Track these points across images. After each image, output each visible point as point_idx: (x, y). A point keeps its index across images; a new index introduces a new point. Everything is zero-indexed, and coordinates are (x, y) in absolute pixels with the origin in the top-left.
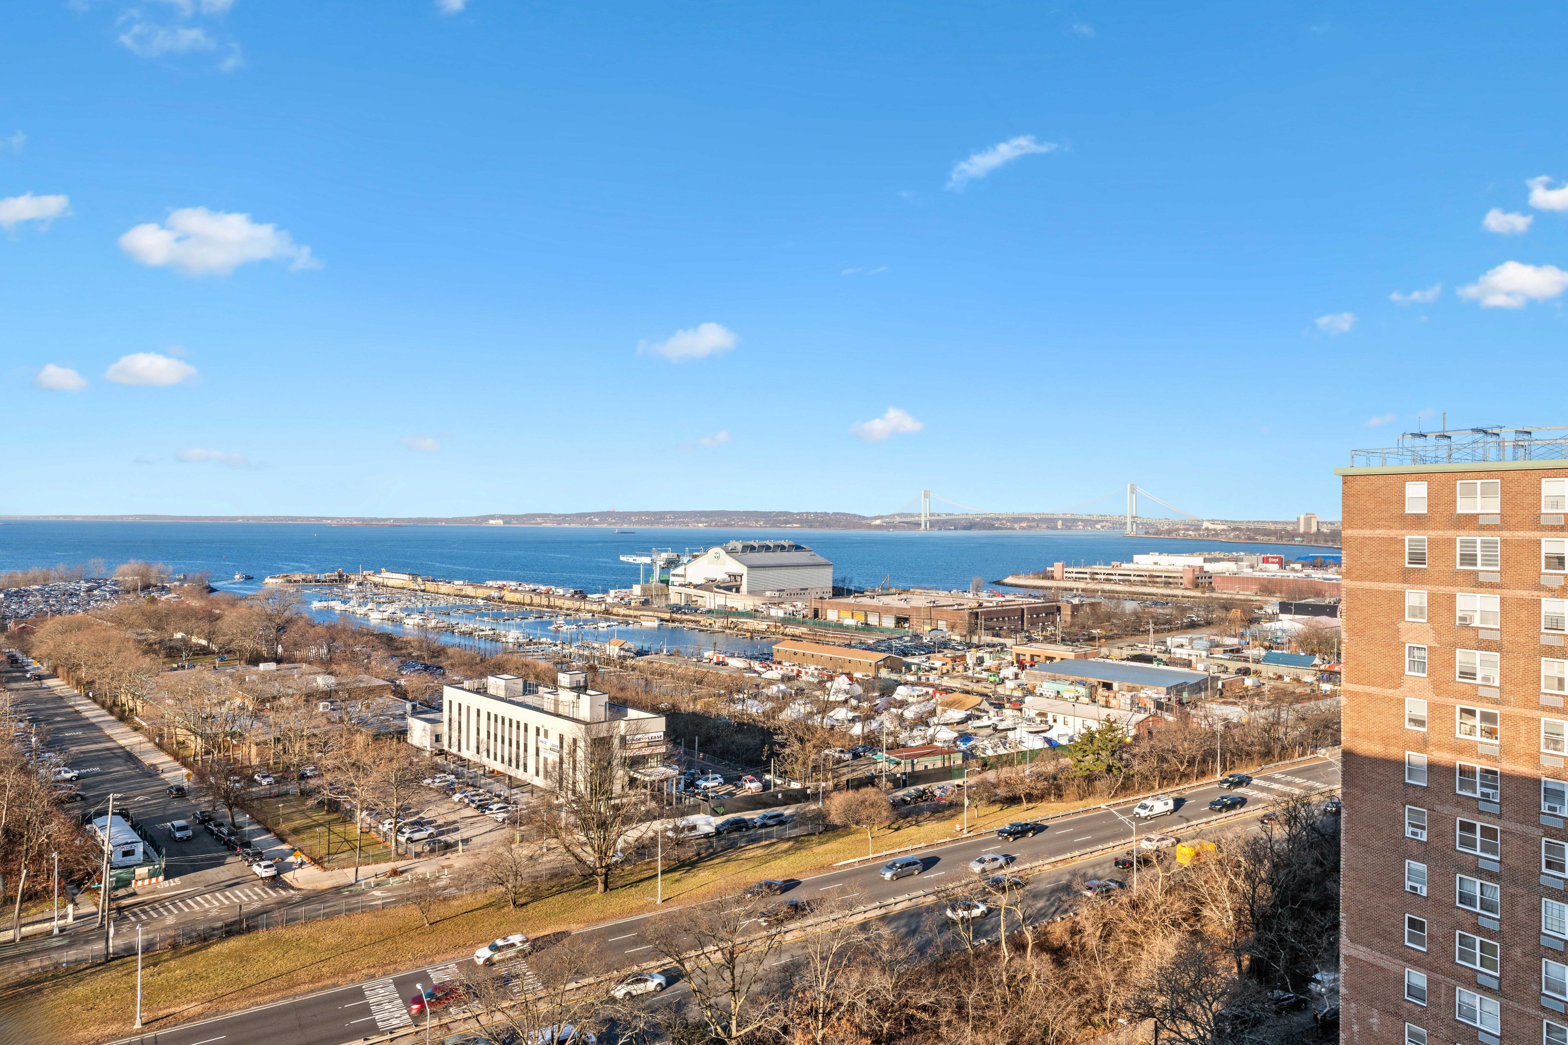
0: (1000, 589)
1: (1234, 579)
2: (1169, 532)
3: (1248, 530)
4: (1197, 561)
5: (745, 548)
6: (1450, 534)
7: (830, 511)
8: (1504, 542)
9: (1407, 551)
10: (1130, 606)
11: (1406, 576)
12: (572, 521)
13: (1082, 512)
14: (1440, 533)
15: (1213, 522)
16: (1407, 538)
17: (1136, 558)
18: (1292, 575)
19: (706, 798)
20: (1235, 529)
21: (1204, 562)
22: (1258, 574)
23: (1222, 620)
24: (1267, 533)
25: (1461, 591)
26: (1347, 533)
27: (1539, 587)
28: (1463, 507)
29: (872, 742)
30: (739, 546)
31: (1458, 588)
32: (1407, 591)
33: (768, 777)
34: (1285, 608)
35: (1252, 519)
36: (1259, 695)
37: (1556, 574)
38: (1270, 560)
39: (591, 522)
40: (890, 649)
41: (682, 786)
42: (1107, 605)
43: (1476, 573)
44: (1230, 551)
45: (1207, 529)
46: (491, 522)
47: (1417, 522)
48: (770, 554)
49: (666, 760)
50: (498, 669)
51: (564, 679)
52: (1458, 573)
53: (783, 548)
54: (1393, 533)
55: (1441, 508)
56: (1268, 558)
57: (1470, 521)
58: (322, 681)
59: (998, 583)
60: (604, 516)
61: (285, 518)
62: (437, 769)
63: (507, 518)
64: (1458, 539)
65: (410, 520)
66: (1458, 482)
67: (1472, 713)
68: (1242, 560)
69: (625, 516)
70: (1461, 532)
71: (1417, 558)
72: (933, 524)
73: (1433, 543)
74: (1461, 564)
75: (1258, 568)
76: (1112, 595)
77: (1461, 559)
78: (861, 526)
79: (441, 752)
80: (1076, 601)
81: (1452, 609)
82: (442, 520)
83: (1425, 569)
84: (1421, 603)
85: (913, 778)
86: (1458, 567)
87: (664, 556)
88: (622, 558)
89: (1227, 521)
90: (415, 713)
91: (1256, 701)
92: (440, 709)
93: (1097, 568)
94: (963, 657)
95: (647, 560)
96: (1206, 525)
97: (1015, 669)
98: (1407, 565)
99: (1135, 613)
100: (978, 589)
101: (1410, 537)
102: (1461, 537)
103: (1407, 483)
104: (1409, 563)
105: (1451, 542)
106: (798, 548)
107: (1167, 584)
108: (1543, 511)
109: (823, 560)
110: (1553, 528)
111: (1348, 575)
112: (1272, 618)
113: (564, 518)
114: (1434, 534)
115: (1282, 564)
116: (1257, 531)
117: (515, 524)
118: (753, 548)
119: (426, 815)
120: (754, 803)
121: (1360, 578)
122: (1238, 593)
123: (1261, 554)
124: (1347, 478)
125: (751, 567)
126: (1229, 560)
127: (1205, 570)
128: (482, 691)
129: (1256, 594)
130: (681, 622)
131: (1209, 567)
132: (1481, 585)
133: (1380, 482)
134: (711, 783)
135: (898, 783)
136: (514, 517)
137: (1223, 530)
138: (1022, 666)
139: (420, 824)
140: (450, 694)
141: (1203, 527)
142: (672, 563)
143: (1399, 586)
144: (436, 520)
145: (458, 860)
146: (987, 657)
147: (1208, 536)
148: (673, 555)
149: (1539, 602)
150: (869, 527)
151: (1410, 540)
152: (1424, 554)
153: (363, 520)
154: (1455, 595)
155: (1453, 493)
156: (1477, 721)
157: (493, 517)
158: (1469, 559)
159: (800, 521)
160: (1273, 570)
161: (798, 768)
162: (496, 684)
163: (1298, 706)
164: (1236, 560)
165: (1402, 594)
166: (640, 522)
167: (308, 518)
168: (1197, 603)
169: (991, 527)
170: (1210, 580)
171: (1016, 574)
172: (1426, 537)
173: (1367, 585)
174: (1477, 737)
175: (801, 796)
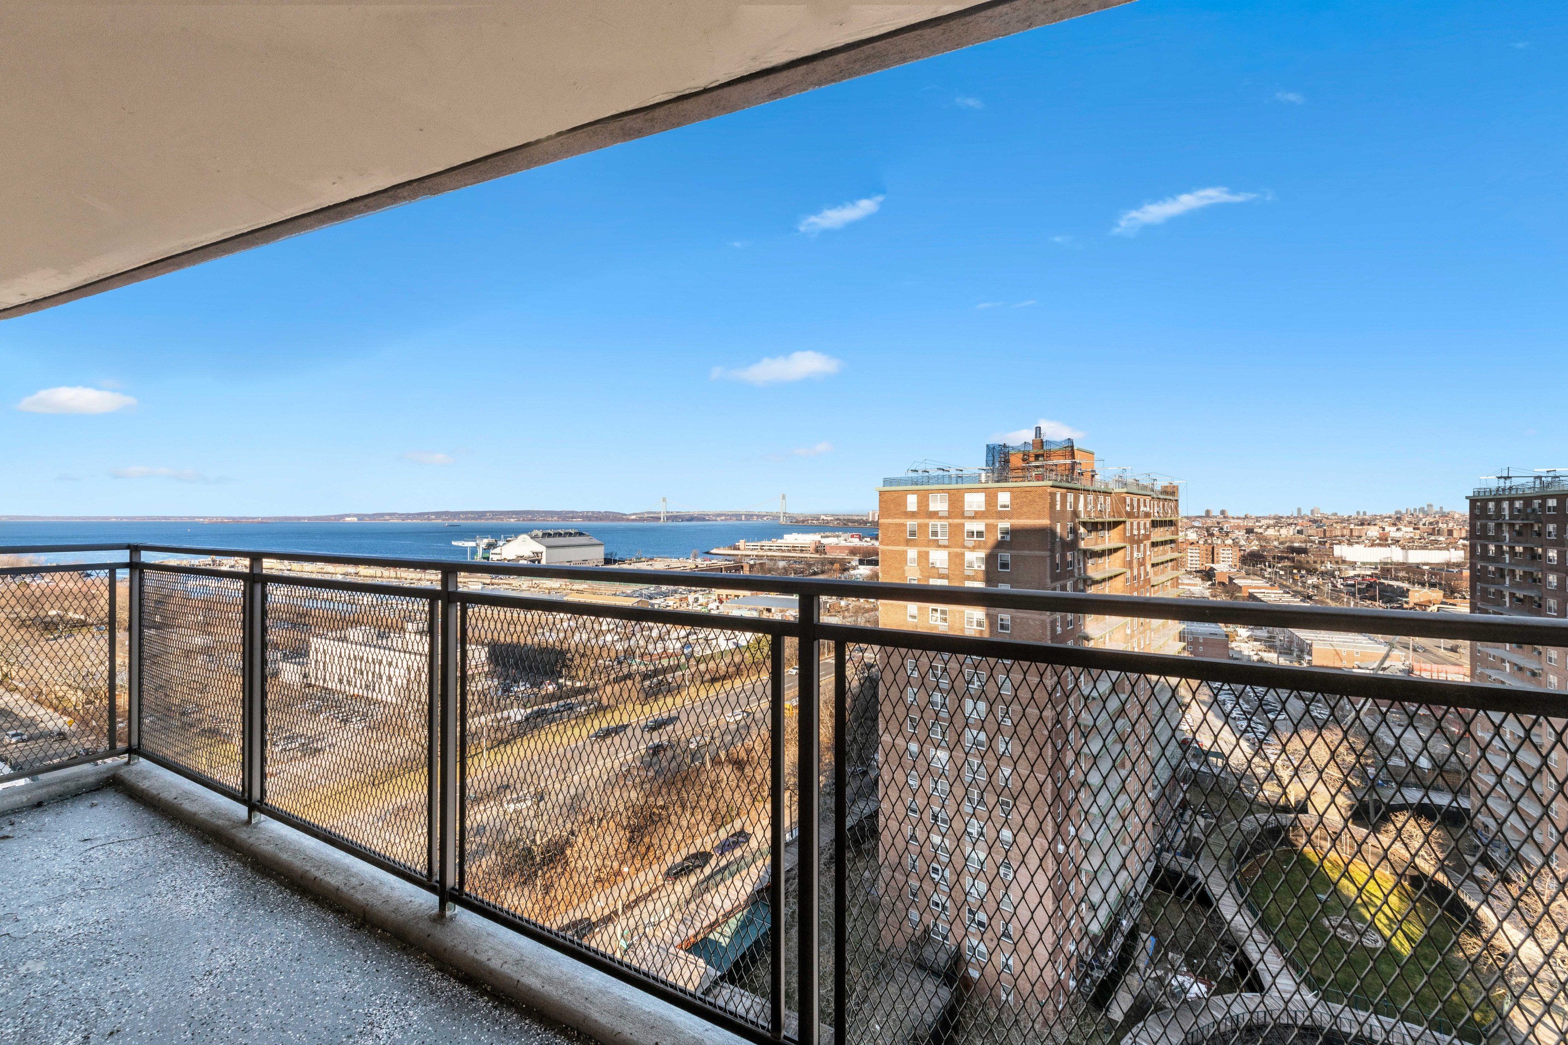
0: (709, 556)
1: (837, 547)
2: (803, 521)
3: (844, 520)
4: (817, 537)
5: (544, 535)
6: (927, 521)
7: (603, 510)
8: (950, 524)
9: (908, 530)
10: (781, 564)
11: (908, 543)
12: (414, 518)
13: (756, 510)
14: (923, 521)
15: (826, 515)
16: (908, 523)
17: (785, 536)
18: (865, 544)
19: (517, 698)
21: (821, 538)
22: (848, 544)
23: (830, 570)
24: (854, 521)
25: (931, 550)
26: (881, 521)
27: (964, 547)
28: (932, 507)
29: (629, 653)
30: (540, 534)
31: (930, 548)
32: (908, 550)
33: (561, 681)
34: (861, 562)
35: (846, 514)
36: (848, 610)
37: (971, 540)
38: (855, 536)
39: (428, 519)
40: (641, 595)
41: (500, 693)
42: (769, 564)
43: (937, 541)
45: (823, 519)
46: (347, 519)
47: (913, 515)
48: (562, 538)
49: (489, 675)
50: (356, 623)
51: (410, 626)
52: (930, 541)
53: (570, 534)
54: (902, 521)
55: (923, 508)
56: (853, 535)
57: (934, 515)
58: (198, 641)
59: (708, 553)
60: (438, 515)
61: (158, 518)
62: (304, 698)
63: (360, 517)
64: (930, 524)
65: (275, 518)
66: (930, 495)
67: (936, 610)
68: (840, 537)
69: (456, 515)
70: (931, 520)
71: (913, 533)
72: (668, 518)
73: (919, 525)
74: (931, 536)
75: (848, 541)
76: (772, 558)
77: (931, 534)
78: (623, 520)
79: (309, 685)
80: (752, 562)
81: (927, 559)
82: (304, 518)
83: (916, 539)
84: (914, 556)
85: (656, 673)
86: (930, 538)
87: (486, 541)
88: (454, 543)
89: (833, 515)
90: (285, 658)
91: (846, 614)
92: (306, 654)
93: (764, 543)
94: (686, 598)
95: (473, 544)
96: (822, 517)
97: (717, 604)
98: (908, 537)
99: (784, 568)
100: (695, 557)
101: (911, 523)
102: (932, 522)
103: (908, 496)
105: (927, 525)
106: (581, 534)
107: (802, 551)
108: (966, 509)
109: (598, 542)
110: (970, 518)
111: (881, 543)
112: (854, 568)
113: (408, 516)
114: (920, 521)
115: (861, 538)
116: (848, 520)
117: (367, 521)
118: (549, 535)
119: (297, 730)
120: (551, 698)
121: (887, 545)
122: (838, 555)
123: (850, 533)
124: (881, 493)
125: (548, 547)
126: (834, 537)
127: (822, 542)
128: (344, 639)
129: (847, 555)
130: (498, 584)
131: (825, 541)
132: (940, 546)
133: (896, 495)
134: (521, 688)
135: (646, 677)
136: (366, 515)
137: (831, 520)
138: (721, 602)
139: (291, 738)
140: (314, 642)
141: (821, 519)
142: (491, 546)
143: (905, 548)
144: (299, 518)
145: (324, 760)
146: (700, 597)
147: (823, 523)
148: (492, 540)
149: (963, 554)
150: (628, 520)
151: (910, 525)
152: (916, 531)
153: (233, 518)
154: (929, 552)
155: (928, 501)
156: (938, 615)
157: (349, 516)
158: (935, 533)
159: (582, 517)
160: (856, 542)
161: (581, 673)
162: (354, 634)
163: (866, 615)
164: (838, 536)
165: (906, 552)
166: (467, 519)
167: (181, 518)
168: (817, 561)
169: (704, 520)
170: (824, 548)
171: (718, 548)
172: (916, 523)
173: (890, 548)
174: (939, 623)
175: (585, 690)
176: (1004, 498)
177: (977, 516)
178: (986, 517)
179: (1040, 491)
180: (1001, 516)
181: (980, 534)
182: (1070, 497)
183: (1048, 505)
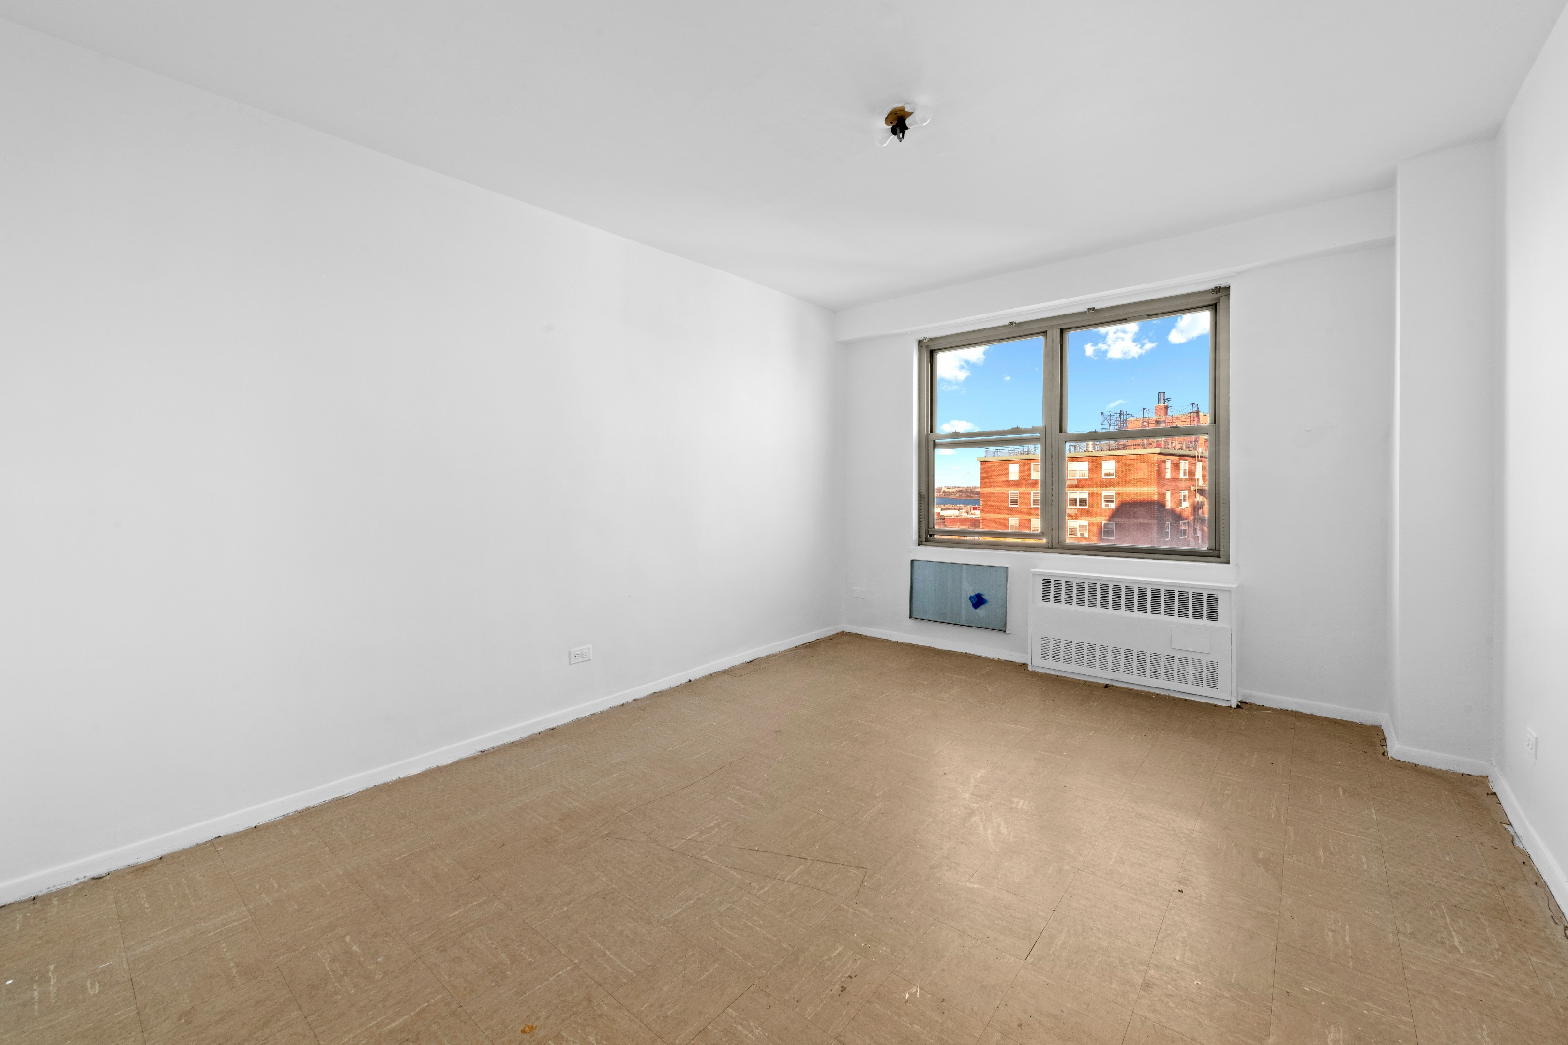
1: (957, 520)
3: (967, 491)
6: (1028, 489)
9: (1010, 499)
11: (1010, 511)
14: (1024, 489)
16: (1010, 492)
20: (960, 491)
21: (941, 510)
22: (970, 517)
25: (1033, 518)
26: (983, 490)
27: (1067, 515)
28: (1034, 476)
31: (1032, 516)
32: (1010, 518)
35: (969, 486)
37: (1073, 508)
38: (978, 508)
44: (956, 504)
45: (944, 491)
47: (1014, 484)
52: (1031, 508)
54: (1003, 490)
55: (1025, 477)
56: (976, 507)
64: (1032, 492)
66: (1032, 464)
68: (962, 509)
70: (1033, 489)
71: (1014, 502)
73: (1021, 494)
74: (1034, 504)
75: (971, 513)
77: (1033, 502)
81: (1029, 527)
83: (1018, 507)
84: (1016, 524)
86: (1032, 506)
89: (955, 487)
96: (944, 489)
98: (1010, 506)
101: (1012, 492)
103: (1010, 465)
104: (1011, 505)
105: (1029, 494)
108: (1069, 478)
110: (1073, 486)
111: (983, 511)
114: (1022, 490)
121: (989, 513)
122: (959, 528)
123: (972, 505)
124: (983, 463)
126: (955, 509)
127: (941, 515)
129: (969, 528)
133: (998, 465)
137: (953, 492)
141: (942, 491)
143: (1006, 516)
147: (945, 495)
149: (1066, 522)
151: (1011, 493)
152: (1017, 500)
154: (1031, 520)
155: (1030, 469)
164: (959, 509)
165: (1007, 520)
170: (944, 520)
172: (1018, 492)
173: (992, 516)
176: (1109, 466)
177: (1080, 484)
178: (1090, 486)
179: (1146, 458)
180: (1106, 484)
181: (1083, 502)
182: (1184, 465)
183: (1155, 474)
